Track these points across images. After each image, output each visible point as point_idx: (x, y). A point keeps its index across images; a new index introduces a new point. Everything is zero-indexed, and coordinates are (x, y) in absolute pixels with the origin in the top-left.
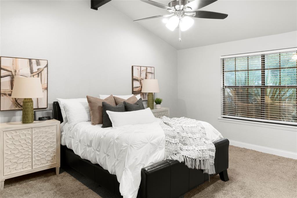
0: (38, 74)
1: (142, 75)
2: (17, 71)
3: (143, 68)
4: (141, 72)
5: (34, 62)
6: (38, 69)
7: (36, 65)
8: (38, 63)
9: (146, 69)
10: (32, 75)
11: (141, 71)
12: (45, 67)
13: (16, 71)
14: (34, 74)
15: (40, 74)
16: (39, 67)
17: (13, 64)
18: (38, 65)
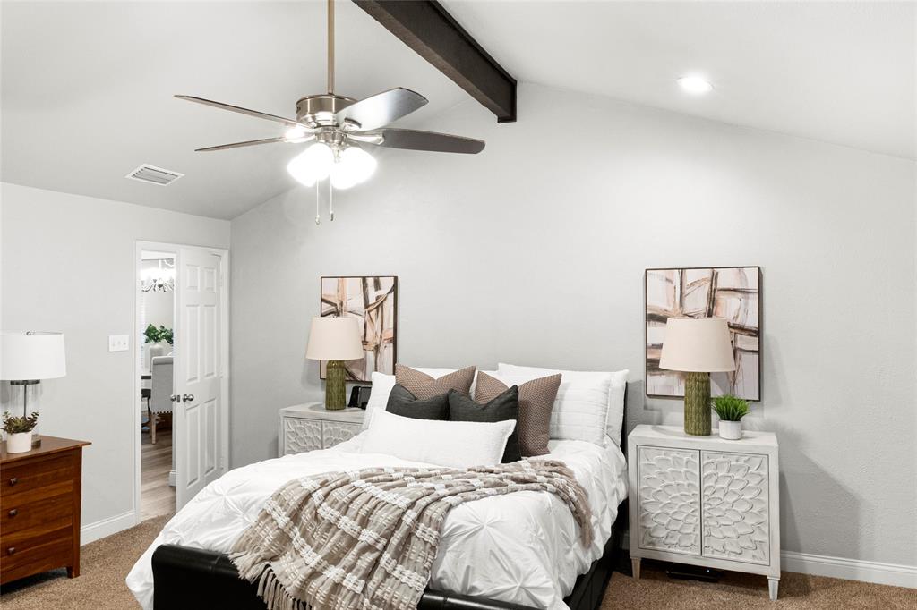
0: (377, 308)
1: (687, 301)
2: (344, 304)
3: (690, 277)
4: (686, 291)
5: (370, 282)
6: (378, 298)
7: (373, 288)
8: (377, 285)
9: (710, 276)
10: (367, 310)
11: (685, 285)
12: (390, 292)
13: (342, 304)
14: (370, 308)
15: (380, 308)
16: (379, 293)
17: (338, 291)
18: (376, 290)
